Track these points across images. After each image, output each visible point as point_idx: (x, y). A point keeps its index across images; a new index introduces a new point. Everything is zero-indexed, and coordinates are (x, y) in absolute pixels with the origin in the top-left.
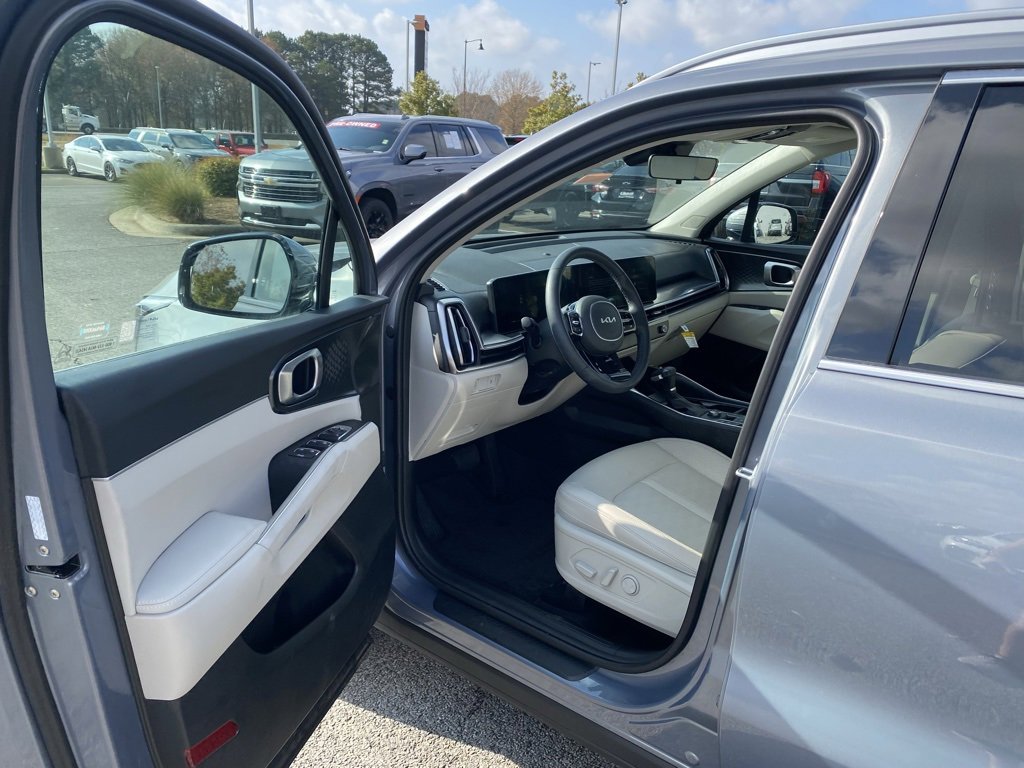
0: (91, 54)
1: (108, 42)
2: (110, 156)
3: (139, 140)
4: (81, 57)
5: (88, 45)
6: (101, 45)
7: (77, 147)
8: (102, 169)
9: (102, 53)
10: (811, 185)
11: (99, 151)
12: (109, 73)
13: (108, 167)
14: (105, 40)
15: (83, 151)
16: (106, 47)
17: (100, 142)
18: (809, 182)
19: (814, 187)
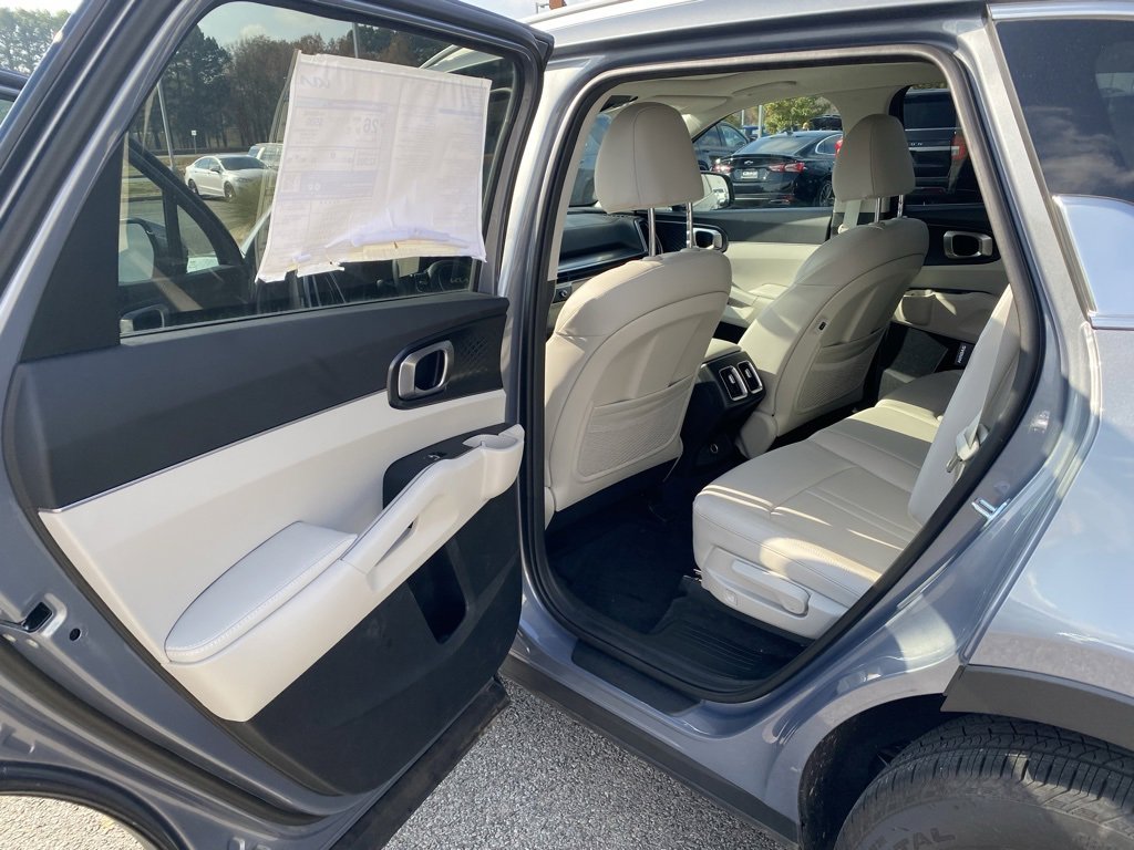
0: (220, 70)
1: (236, 54)
2: (230, 176)
3: (258, 157)
4: (209, 74)
5: (215, 60)
6: (228, 59)
7: (198, 169)
8: (222, 190)
9: (230, 68)
10: (950, 152)
11: (218, 171)
12: (238, 87)
13: (228, 186)
14: (233, 53)
15: (204, 172)
16: (234, 60)
17: (219, 162)
18: (947, 148)
19: (954, 154)
